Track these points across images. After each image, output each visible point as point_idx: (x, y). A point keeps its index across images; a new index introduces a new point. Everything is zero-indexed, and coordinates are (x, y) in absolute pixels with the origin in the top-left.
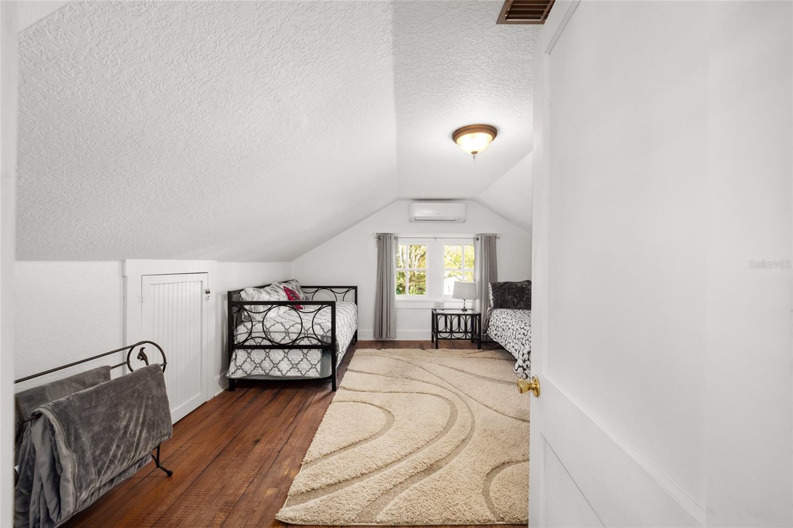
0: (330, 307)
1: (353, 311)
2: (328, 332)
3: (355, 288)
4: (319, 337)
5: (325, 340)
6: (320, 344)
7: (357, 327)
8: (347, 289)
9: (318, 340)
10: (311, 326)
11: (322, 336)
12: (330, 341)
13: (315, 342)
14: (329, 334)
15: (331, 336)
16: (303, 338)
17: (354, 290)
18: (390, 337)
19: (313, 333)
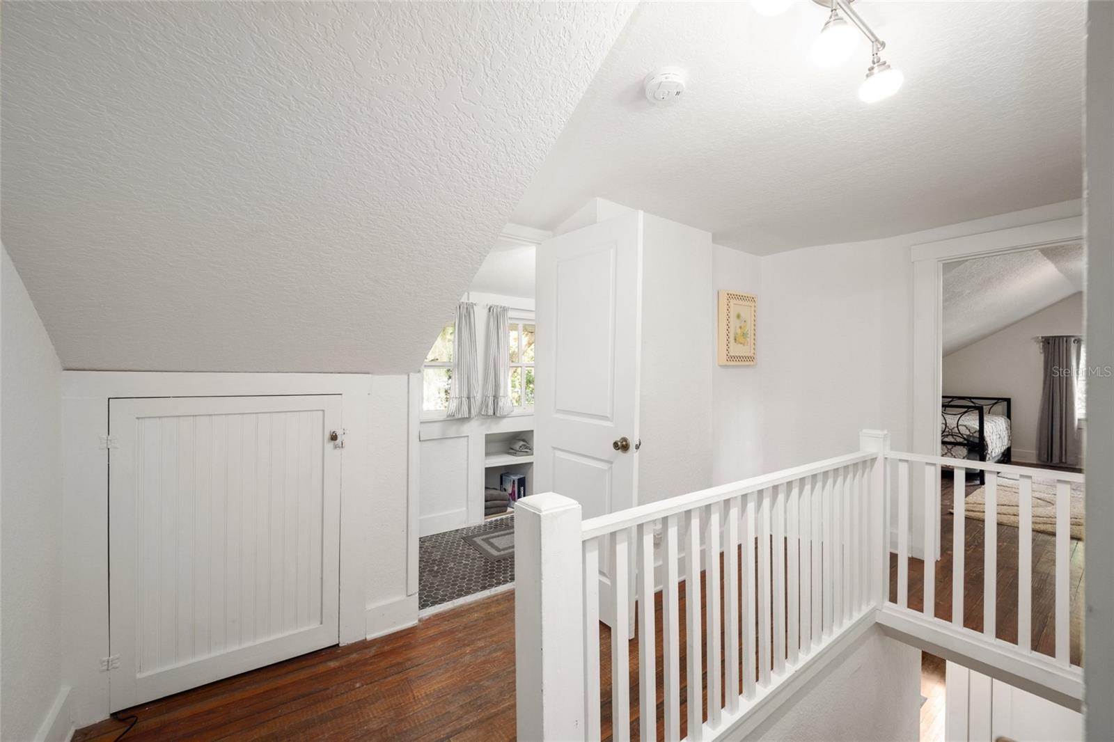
0: (977, 411)
1: (1004, 424)
2: (975, 432)
3: (1008, 401)
4: (965, 436)
5: (971, 439)
6: (965, 442)
7: (1011, 444)
8: (996, 401)
9: (964, 438)
10: (956, 426)
11: (968, 436)
12: (977, 441)
13: (961, 440)
14: (977, 435)
15: (978, 436)
16: (947, 435)
17: (1006, 403)
18: (1066, 463)
19: (957, 432)
